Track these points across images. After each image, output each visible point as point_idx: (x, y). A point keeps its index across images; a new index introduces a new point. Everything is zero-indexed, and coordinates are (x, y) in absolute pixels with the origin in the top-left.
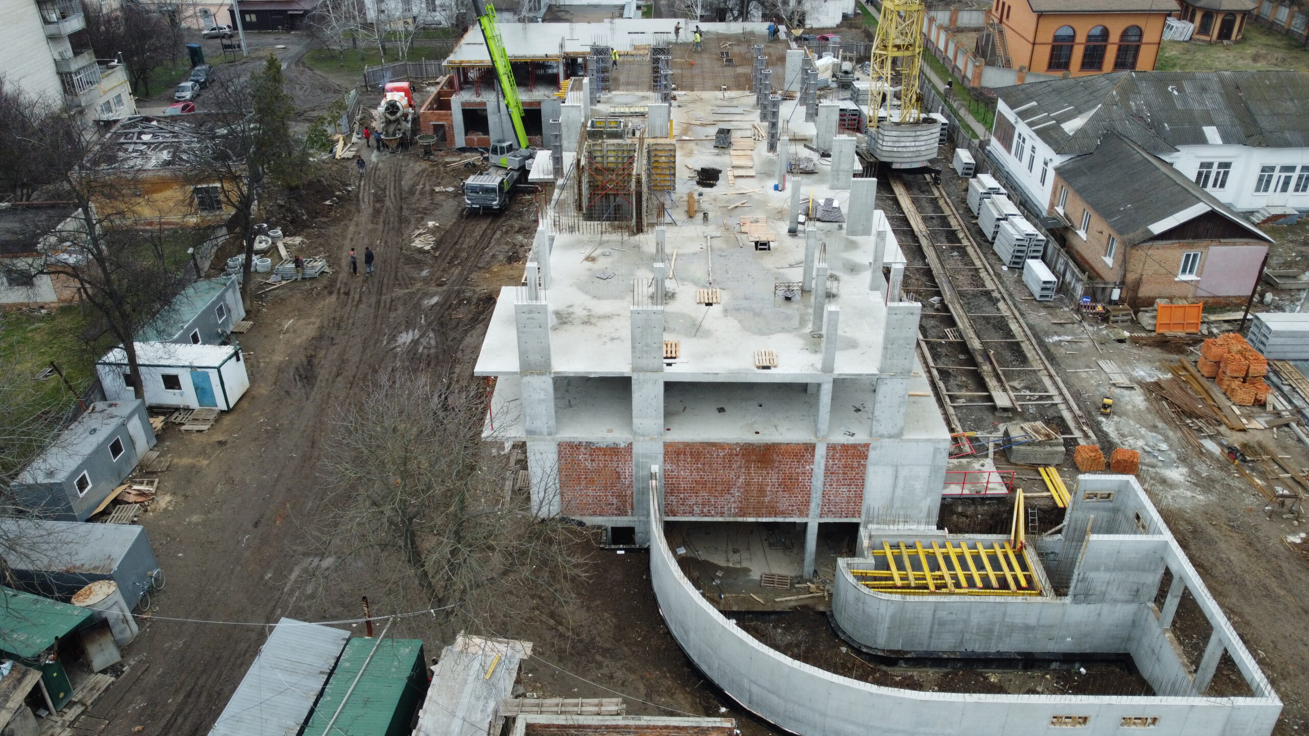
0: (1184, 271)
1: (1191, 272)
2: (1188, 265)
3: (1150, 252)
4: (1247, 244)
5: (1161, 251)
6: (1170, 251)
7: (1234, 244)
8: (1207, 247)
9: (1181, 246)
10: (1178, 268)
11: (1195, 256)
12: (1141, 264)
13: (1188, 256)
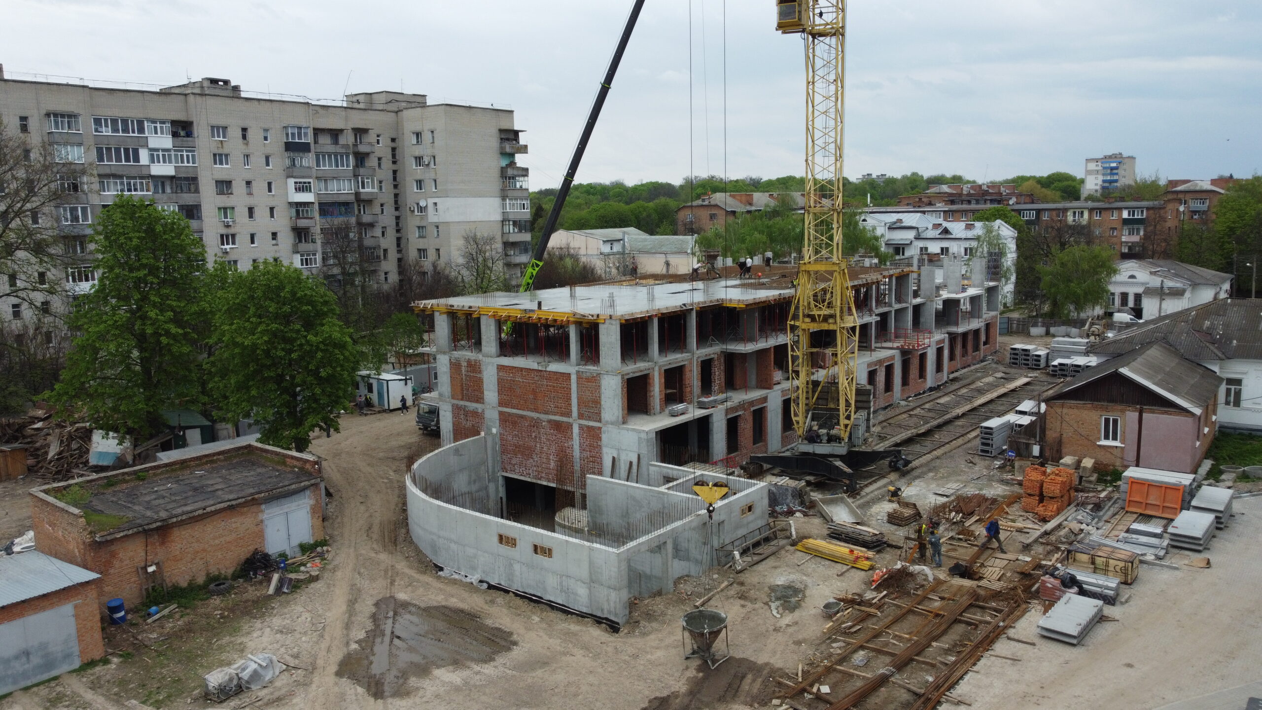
0: (1107, 437)
1: (1115, 438)
2: (1111, 431)
3: (1065, 411)
4: (1166, 413)
5: (1076, 411)
6: (1086, 412)
7: (1153, 413)
8: (1123, 411)
9: (1095, 408)
10: (1099, 431)
11: (1115, 422)
12: (1059, 423)
13: (1107, 421)
